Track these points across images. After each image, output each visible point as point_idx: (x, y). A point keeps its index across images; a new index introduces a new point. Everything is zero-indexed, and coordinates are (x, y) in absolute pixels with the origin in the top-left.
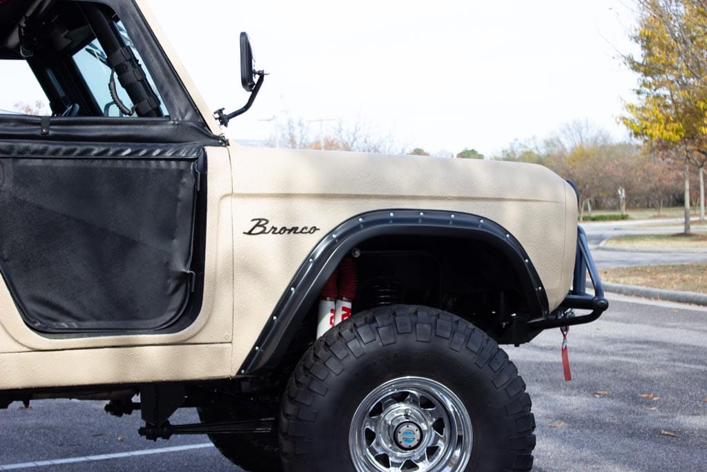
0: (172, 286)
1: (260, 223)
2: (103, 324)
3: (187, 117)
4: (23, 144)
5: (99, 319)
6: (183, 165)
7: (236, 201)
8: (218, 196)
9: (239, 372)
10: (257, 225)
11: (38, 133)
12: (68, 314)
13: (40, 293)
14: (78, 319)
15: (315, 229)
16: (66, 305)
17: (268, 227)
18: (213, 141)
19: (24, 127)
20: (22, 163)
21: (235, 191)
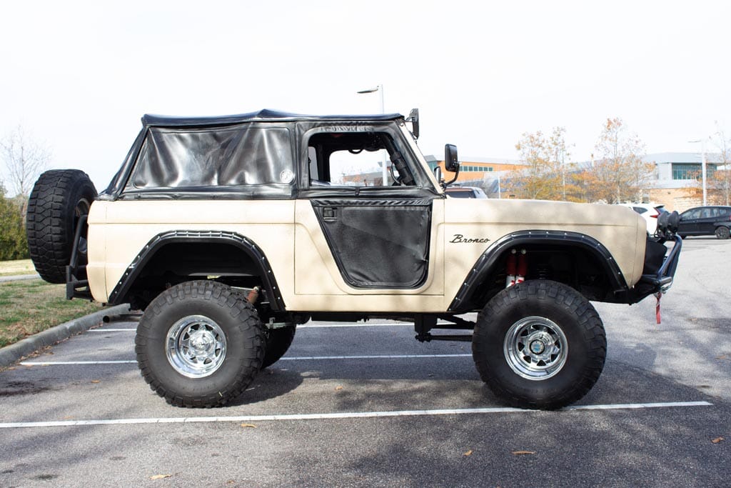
0: (417, 267)
1: (459, 237)
2: (384, 284)
3: (426, 185)
4: (346, 200)
5: (381, 281)
6: (422, 209)
7: (446, 226)
8: (436, 224)
9: (448, 310)
10: (457, 238)
11: (354, 194)
12: (367, 278)
13: (355, 268)
14: (372, 281)
15: (487, 240)
16: (366, 274)
17: (463, 239)
18: (438, 197)
19: (348, 192)
20: (347, 208)
21: (446, 221)
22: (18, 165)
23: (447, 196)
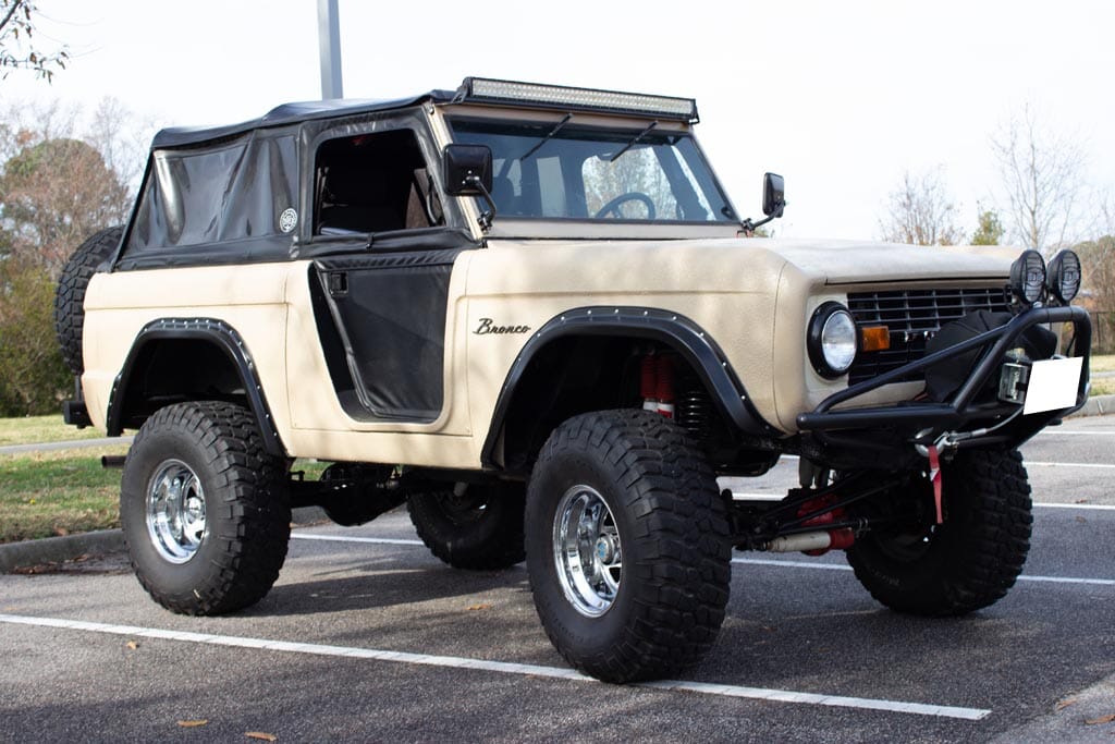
1: (486, 322)
8: (454, 298)
10: (484, 325)
11: (365, 247)
15: (527, 328)
17: (491, 326)
18: (470, 245)
19: (358, 244)
20: (358, 274)
21: (468, 293)
22: (1024, 179)
23: (489, 242)
